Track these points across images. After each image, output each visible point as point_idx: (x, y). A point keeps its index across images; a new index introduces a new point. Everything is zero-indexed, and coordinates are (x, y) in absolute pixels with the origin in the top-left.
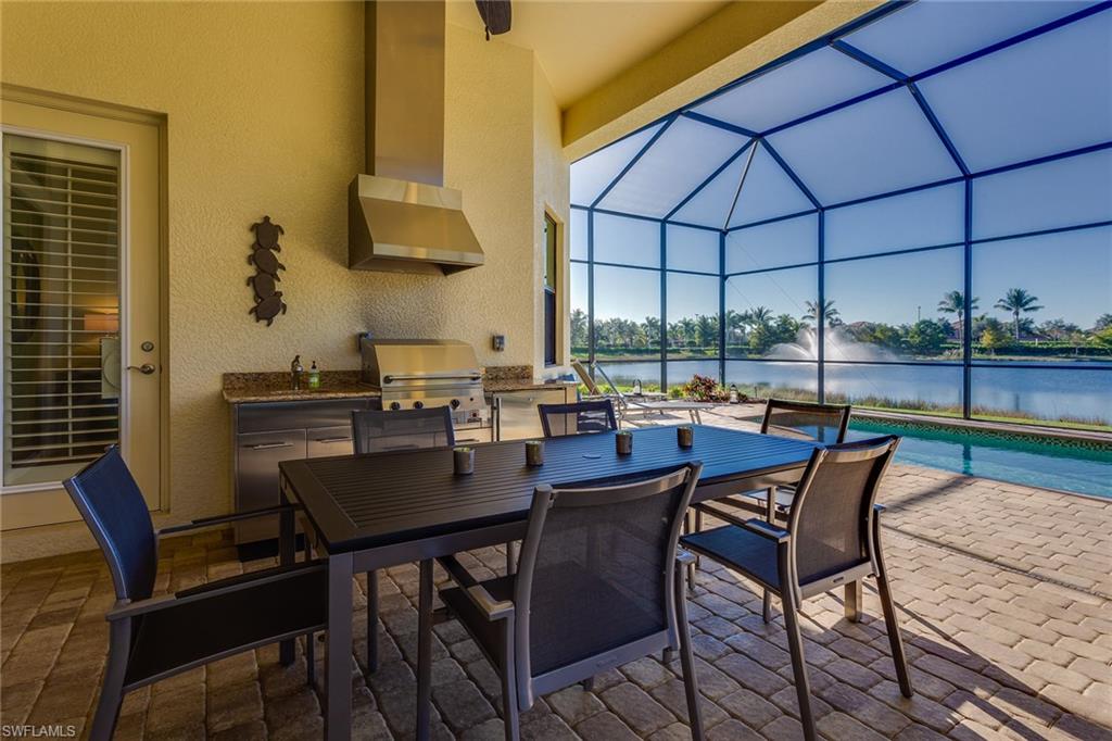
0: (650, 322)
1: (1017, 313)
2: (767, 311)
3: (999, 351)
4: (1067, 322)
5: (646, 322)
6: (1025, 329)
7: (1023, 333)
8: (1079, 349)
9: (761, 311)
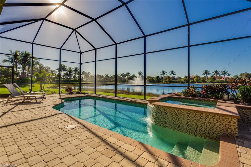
0: (106, 75)
1: (172, 75)
2: (130, 73)
3: (170, 82)
4: (180, 77)
5: (105, 75)
6: (174, 78)
7: (174, 79)
8: (181, 82)
9: (128, 73)
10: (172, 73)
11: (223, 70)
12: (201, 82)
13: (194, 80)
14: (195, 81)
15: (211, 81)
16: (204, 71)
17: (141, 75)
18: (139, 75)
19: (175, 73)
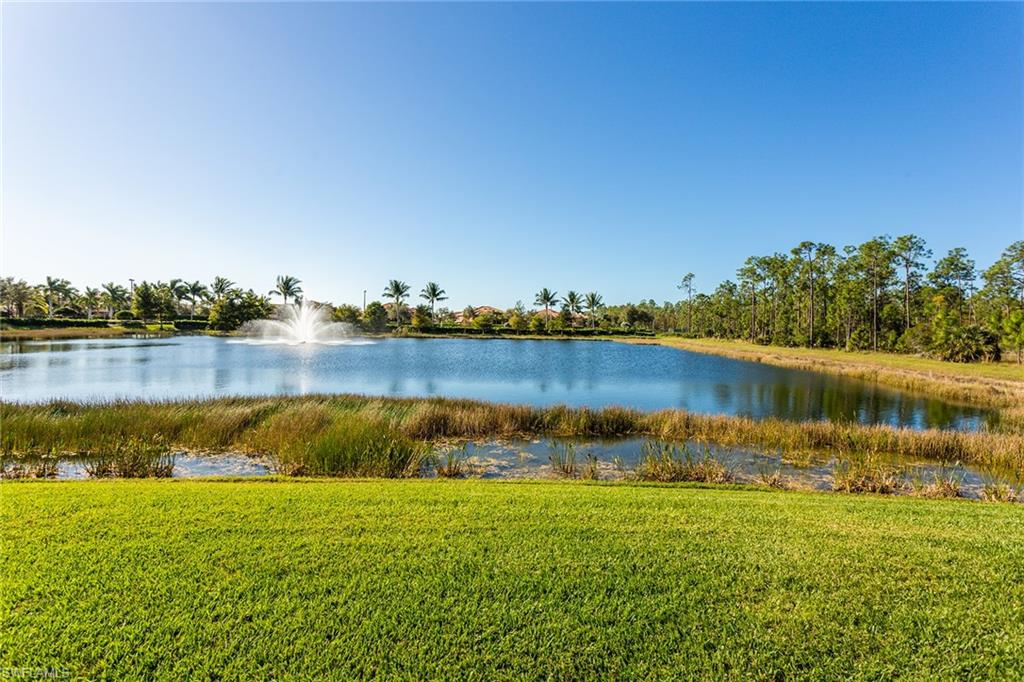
1: (432, 301)
3: (424, 329)
8: (467, 330)
10: (433, 292)
11: (589, 292)
12: (530, 333)
13: (511, 322)
14: (513, 328)
15: (560, 328)
16: (540, 290)
17: (292, 294)
18: (283, 296)
19: (443, 291)
